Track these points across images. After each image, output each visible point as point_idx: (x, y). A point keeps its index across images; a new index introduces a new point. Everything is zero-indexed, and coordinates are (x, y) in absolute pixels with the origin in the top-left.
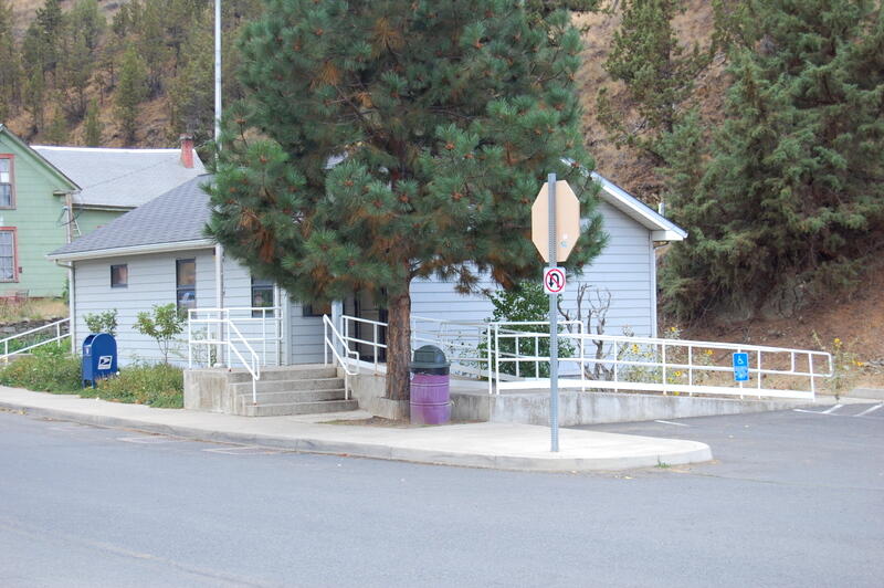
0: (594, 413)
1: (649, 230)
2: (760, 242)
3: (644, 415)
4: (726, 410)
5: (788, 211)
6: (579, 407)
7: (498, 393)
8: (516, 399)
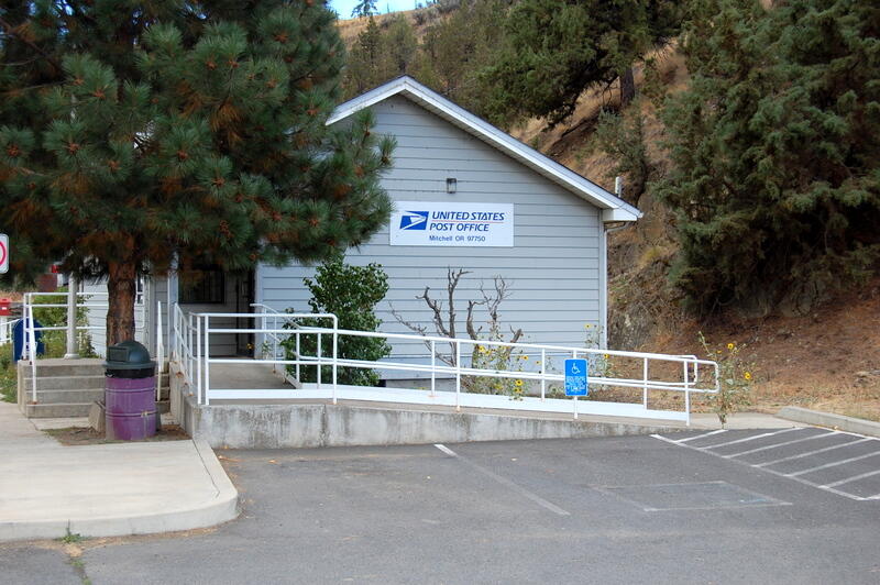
0: (347, 432)
1: (599, 210)
2: (755, 225)
3: (422, 436)
4: (549, 432)
5: (770, 186)
6: (324, 423)
7: (207, 403)
8: (232, 411)
